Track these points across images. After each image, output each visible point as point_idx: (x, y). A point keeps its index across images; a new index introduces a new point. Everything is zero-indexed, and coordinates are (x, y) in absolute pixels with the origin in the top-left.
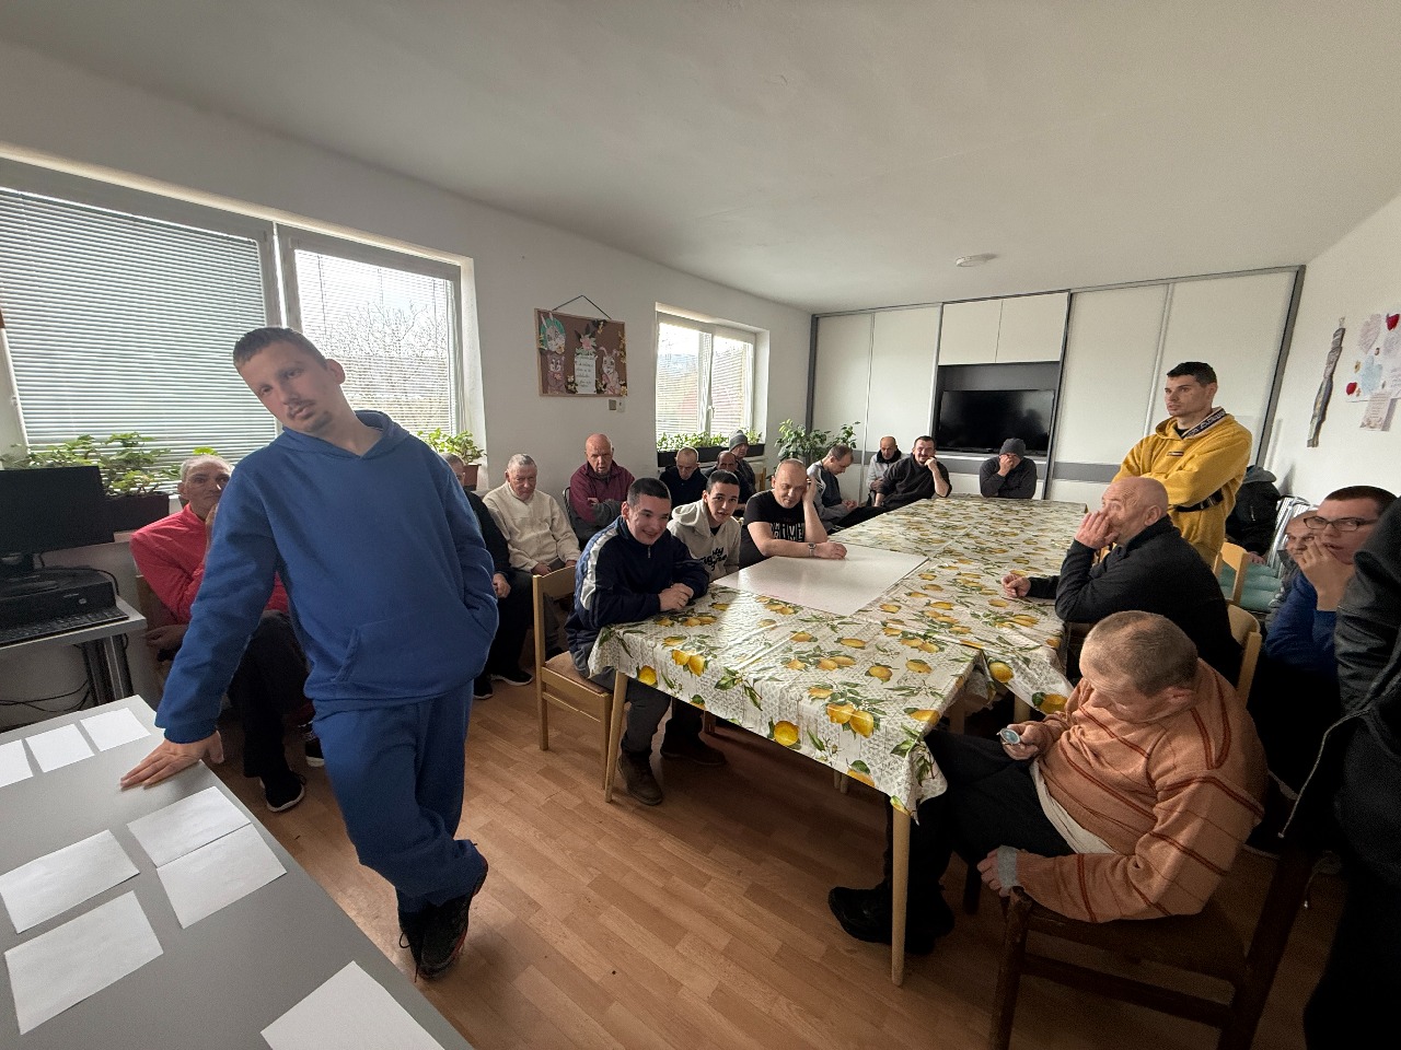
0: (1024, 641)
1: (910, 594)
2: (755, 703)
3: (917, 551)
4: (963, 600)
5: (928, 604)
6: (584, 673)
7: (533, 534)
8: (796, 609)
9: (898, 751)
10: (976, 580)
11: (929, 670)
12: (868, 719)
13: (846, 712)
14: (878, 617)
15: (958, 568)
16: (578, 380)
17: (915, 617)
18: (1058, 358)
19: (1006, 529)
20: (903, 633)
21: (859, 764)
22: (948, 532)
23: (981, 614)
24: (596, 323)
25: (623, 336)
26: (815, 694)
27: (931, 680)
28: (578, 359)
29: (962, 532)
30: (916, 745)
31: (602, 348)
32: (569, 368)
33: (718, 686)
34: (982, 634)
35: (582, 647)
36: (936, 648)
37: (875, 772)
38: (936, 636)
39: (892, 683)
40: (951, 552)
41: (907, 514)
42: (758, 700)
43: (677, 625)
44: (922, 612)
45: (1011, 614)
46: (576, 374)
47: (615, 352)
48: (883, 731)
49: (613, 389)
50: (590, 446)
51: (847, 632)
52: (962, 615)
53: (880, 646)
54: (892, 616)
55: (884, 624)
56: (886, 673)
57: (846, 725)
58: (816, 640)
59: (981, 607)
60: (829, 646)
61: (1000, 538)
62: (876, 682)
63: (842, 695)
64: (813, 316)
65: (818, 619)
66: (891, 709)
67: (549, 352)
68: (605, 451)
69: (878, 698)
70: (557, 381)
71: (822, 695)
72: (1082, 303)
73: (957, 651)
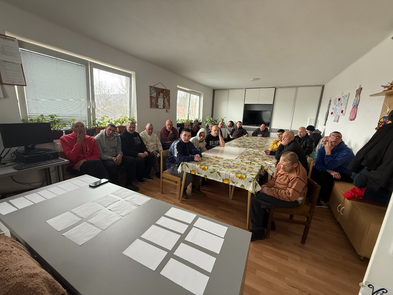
0: (270, 163)
1: (245, 156)
2: (220, 175)
3: (244, 147)
4: (256, 157)
5: (249, 157)
7: (152, 144)
8: (222, 158)
9: (250, 182)
10: (258, 153)
11: (253, 168)
12: (244, 176)
13: (239, 175)
14: (240, 160)
15: (254, 151)
16: (159, 104)
17: (247, 160)
18: (272, 104)
20: (246, 162)
21: (242, 185)
22: (250, 144)
24: (163, 90)
25: (170, 93)
26: (232, 173)
27: (254, 170)
28: (159, 99)
29: (253, 144)
30: (254, 180)
31: (165, 96)
32: (157, 101)
33: (211, 172)
34: (260, 162)
36: (253, 165)
37: (246, 186)
38: (252, 163)
39: (247, 170)
40: (251, 148)
41: (239, 140)
44: (249, 159)
45: (267, 159)
46: (159, 102)
47: (167, 97)
48: (247, 178)
49: (167, 107)
51: (235, 162)
52: (257, 159)
53: (242, 164)
54: (243, 159)
55: (242, 161)
57: (240, 178)
58: (229, 164)
59: (260, 158)
60: (232, 165)
61: (261, 145)
62: (244, 170)
63: (238, 172)
64: (213, 90)
65: (228, 160)
66: (248, 174)
67: (152, 97)
68: (171, 124)
69: (245, 173)
70: (154, 105)
71: (234, 172)
72: (278, 91)
73: (258, 165)
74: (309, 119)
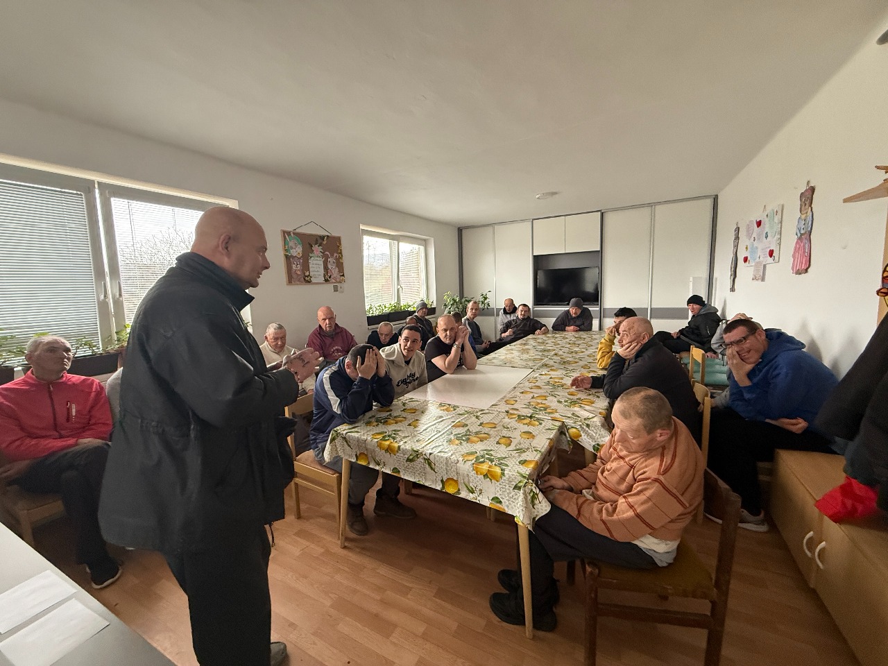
0: (586, 414)
1: (522, 393)
2: (432, 468)
3: (527, 366)
4: (553, 393)
5: (533, 398)
6: (321, 462)
8: (455, 408)
9: (517, 487)
10: (560, 381)
11: (533, 437)
12: (498, 470)
13: (485, 467)
14: (503, 408)
15: (550, 375)
16: (311, 274)
17: (525, 406)
18: (599, 249)
19: (577, 349)
20: (519, 416)
21: (496, 499)
22: (546, 353)
23: (563, 401)
24: (322, 238)
25: (340, 244)
26: (466, 458)
27: (535, 443)
28: (311, 261)
29: (553, 353)
30: (526, 483)
31: (327, 253)
33: (408, 460)
34: (564, 412)
35: (320, 446)
36: (537, 423)
37: (505, 502)
38: (537, 416)
39: (512, 447)
40: (546, 365)
42: (433, 466)
43: (380, 425)
44: (529, 403)
45: (579, 399)
46: (311, 270)
47: (335, 255)
48: (507, 476)
49: (335, 279)
50: (321, 314)
51: (485, 419)
52: (552, 402)
53: (505, 425)
54: (512, 407)
55: (507, 412)
56: (509, 442)
57: (486, 476)
58: (467, 425)
59: (563, 396)
60: (474, 429)
61: (574, 355)
62: (503, 447)
63: (483, 457)
64: (459, 228)
65: (469, 413)
66: (511, 463)
67: (292, 256)
68: (331, 317)
69: (504, 456)
70: (298, 276)
71: (470, 458)
72: (609, 218)
73: (549, 424)
74: (691, 279)
